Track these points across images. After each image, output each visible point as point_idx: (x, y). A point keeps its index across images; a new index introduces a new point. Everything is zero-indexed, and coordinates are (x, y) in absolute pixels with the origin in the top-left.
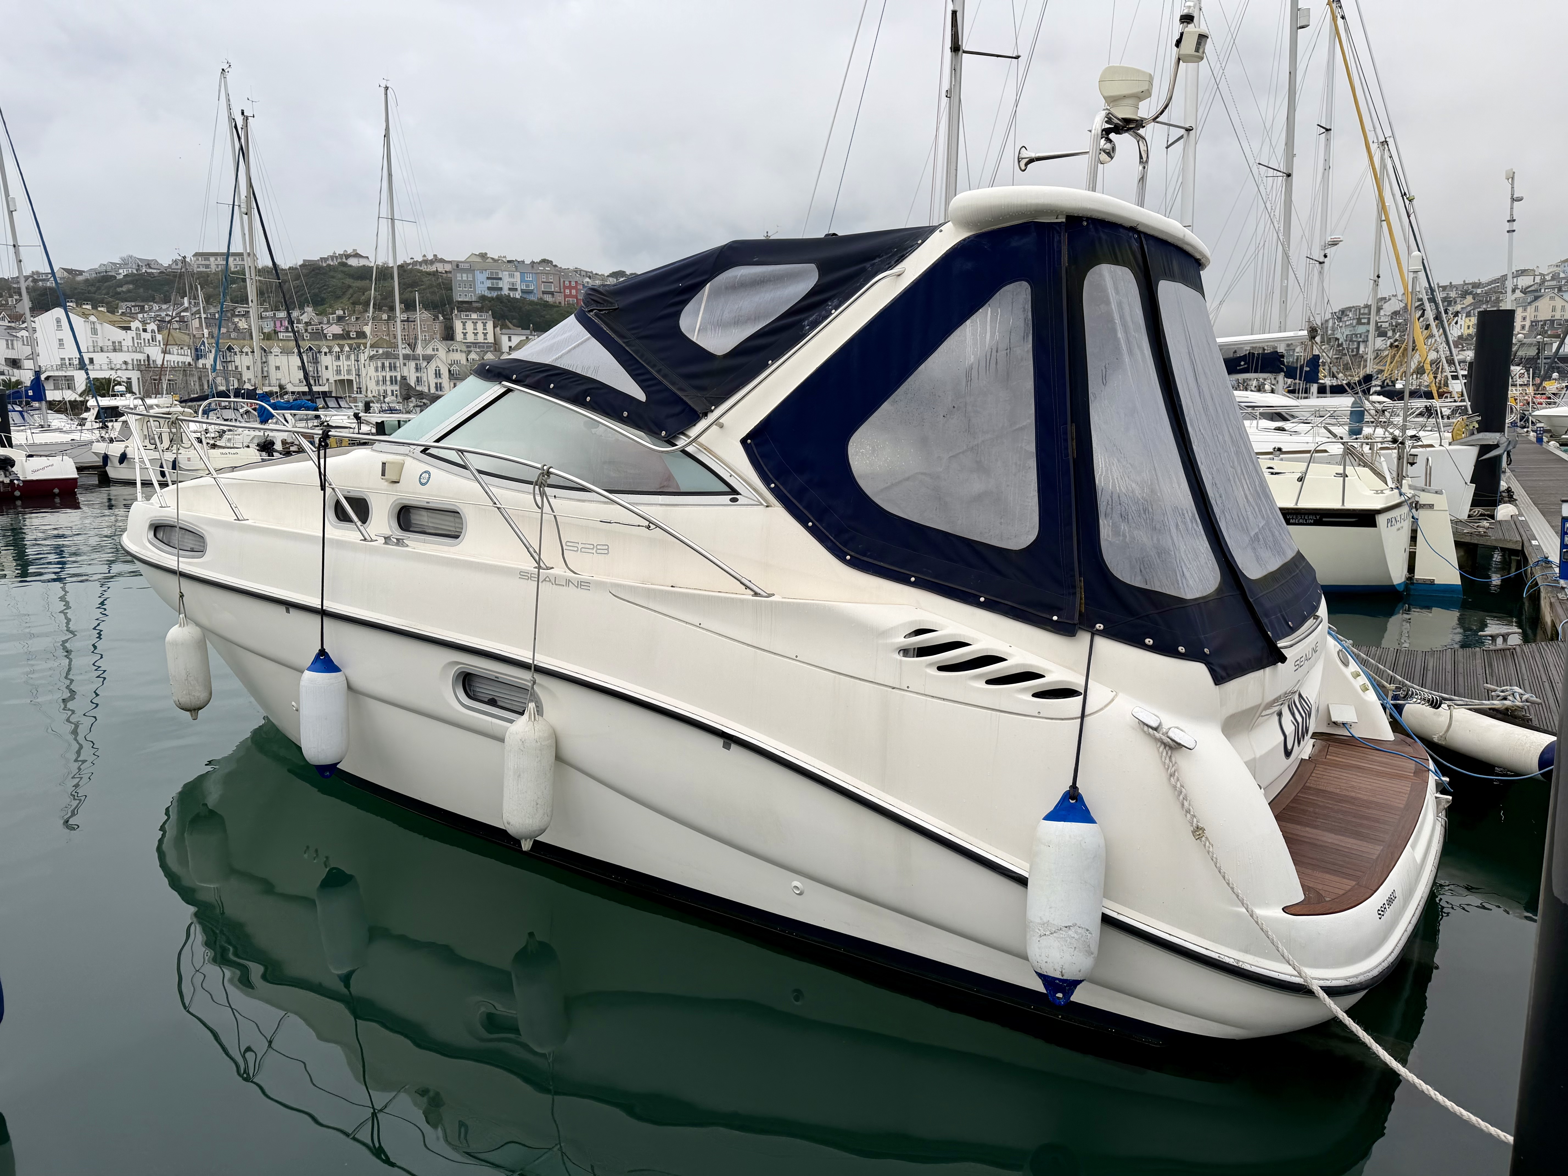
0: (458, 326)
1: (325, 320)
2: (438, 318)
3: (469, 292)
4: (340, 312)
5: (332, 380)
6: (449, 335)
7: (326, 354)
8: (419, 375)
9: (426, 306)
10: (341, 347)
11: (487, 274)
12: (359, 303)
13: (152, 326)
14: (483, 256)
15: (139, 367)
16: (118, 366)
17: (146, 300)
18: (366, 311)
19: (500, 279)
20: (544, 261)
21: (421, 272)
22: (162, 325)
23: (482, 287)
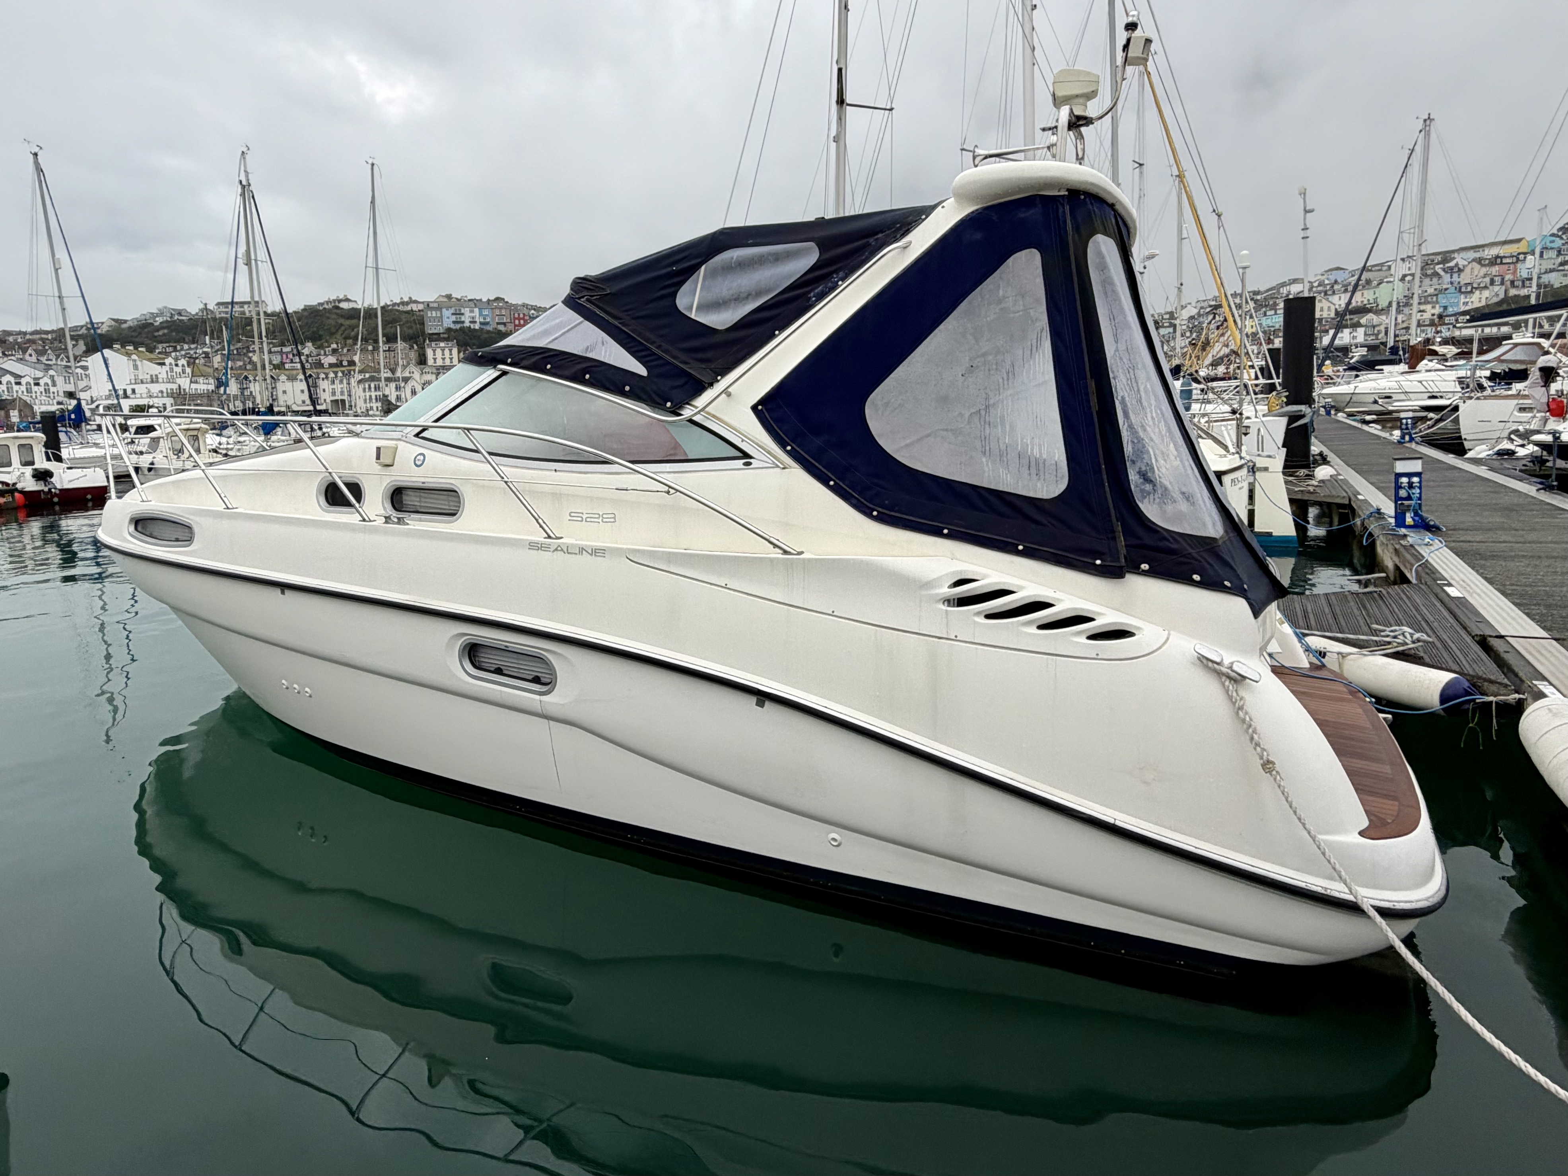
0: (429, 353)
1: (322, 352)
2: (413, 347)
3: (437, 325)
4: (334, 346)
5: (328, 401)
6: (422, 361)
7: (323, 379)
8: (398, 393)
9: (404, 339)
10: (336, 373)
11: (452, 311)
12: (350, 339)
13: (183, 362)
14: (449, 297)
15: (171, 395)
16: (155, 395)
17: (178, 342)
18: (356, 344)
19: (463, 314)
20: (498, 299)
21: (398, 311)
22: (192, 361)
23: (448, 321)
